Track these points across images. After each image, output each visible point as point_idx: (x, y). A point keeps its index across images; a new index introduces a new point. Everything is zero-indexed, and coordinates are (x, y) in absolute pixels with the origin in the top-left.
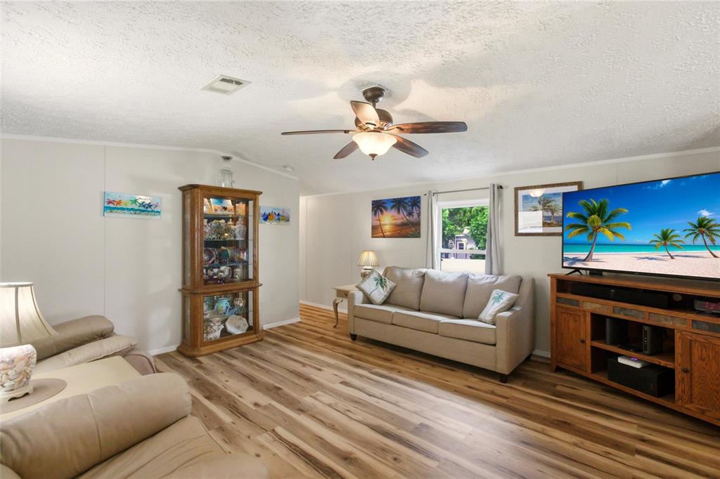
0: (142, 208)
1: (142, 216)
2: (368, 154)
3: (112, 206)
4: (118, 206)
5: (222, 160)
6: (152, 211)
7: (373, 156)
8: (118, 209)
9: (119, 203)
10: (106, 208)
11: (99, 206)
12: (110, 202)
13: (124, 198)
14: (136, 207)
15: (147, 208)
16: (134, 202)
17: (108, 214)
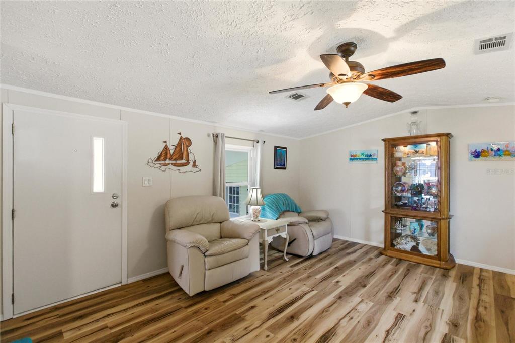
0: (366, 158)
1: (367, 162)
2: (342, 103)
3: (353, 158)
4: (355, 158)
5: (410, 115)
6: (372, 159)
7: (347, 104)
8: (355, 159)
9: (355, 156)
10: (350, 159)
11: (348, 158)
12: (351, 156)
13: (358, 153)
14: (363, 157)
15: (369, 157)
16: (363, 154)
17: (351, 163)
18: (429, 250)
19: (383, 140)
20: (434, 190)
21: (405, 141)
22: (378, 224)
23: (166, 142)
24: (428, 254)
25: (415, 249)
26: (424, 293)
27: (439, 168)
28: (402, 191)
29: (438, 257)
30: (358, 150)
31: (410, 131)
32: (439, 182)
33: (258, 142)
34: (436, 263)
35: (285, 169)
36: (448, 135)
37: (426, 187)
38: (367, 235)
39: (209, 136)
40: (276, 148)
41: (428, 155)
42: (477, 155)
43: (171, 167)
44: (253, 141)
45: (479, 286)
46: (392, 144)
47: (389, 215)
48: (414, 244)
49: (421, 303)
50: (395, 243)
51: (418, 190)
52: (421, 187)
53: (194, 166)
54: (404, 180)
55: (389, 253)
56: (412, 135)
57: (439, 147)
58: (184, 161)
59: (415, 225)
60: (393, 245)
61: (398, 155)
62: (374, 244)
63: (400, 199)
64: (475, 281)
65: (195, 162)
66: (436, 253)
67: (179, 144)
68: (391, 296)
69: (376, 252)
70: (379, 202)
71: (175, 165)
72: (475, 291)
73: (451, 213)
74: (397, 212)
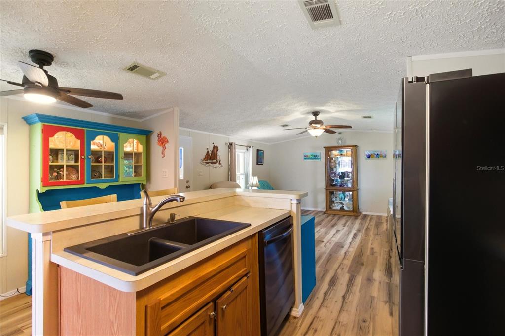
0: (314, 157)
1: (313, 160)
3: (306, 157)
5: (338, 134)
7: (316, 137)
11: (303, 157)
12: (305, 156)
13: (309, 154)
14: (312, 157)
15: (316, 157)
16: (312, 155)
17: (305, 160)
18: (349, 208)
19: (324, 147)
20: (350, 175)
21: (336, 148)
22: (322, 197)
23: (207, 149)
24: (348, 210)
25: (342, 209)
26: (347, 224)
27: (352, 164)
28: (335, 176)
29: (353, 211)
30: (309, 153)
31: (338, 143)
32: (352, 171)
33: (250, 147)
34: (352, 214)
35: (262, 164)
36: (356, 146)
37: (346, 174)
38: (316, 204)
39: (226, 144)
40: (258, 150)
41: (346, 155)
42: (369, 157)
43: (210, 164)
44: (246, 146)
45: (370, 220)
46: (328, 150)
47: (328, 191)
48: (341, 206)
49: (346, 227)
50: (332, 206)
51: (343, 175)
52: (343, 174)
53: (220, 163)
54: (335, 170)
55: (329, 212)
56: (339, 145)
57: (352, 152)
58: (215, 161)
59: (342, 195)
60: (331, 208)
61: (332, 156)
62: (319, 210)
63: (333, 181)
64: (369, 219)
65: (220, 161)
66: (352, 209)
67: (213, 150)
68: (333, 226)
69: (322, 213)
70: (322, 184)
71: (212, 163)
72: (368, 221)
73: (359, 187)
74: (332, 188)
